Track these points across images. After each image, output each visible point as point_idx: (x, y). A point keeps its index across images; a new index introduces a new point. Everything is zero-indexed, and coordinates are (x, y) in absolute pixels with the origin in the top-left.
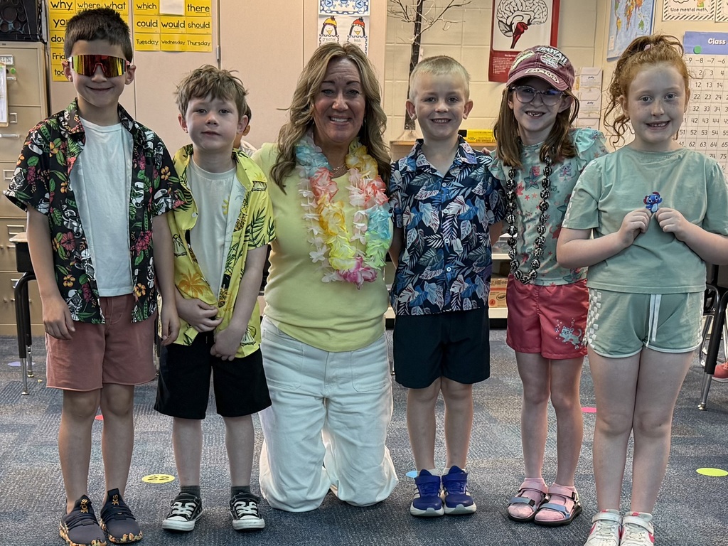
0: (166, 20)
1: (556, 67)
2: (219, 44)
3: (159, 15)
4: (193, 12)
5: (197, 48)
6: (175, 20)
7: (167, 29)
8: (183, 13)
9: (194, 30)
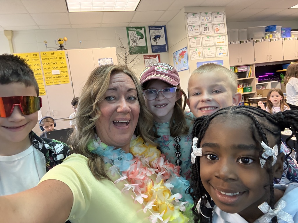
0: (54, 76)
1: (167, 72)
2: (72, 81)
3: (52, 75)
4: (63, 73)
5: (65, 82)
6: (57, 76)
7: (55, 78)
8: (59, 74)
9: (63, 78)
